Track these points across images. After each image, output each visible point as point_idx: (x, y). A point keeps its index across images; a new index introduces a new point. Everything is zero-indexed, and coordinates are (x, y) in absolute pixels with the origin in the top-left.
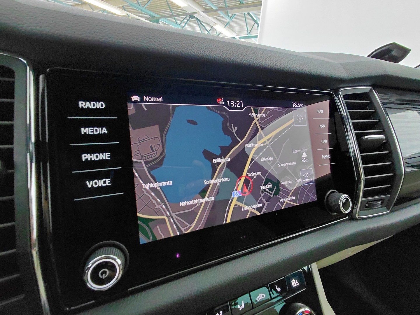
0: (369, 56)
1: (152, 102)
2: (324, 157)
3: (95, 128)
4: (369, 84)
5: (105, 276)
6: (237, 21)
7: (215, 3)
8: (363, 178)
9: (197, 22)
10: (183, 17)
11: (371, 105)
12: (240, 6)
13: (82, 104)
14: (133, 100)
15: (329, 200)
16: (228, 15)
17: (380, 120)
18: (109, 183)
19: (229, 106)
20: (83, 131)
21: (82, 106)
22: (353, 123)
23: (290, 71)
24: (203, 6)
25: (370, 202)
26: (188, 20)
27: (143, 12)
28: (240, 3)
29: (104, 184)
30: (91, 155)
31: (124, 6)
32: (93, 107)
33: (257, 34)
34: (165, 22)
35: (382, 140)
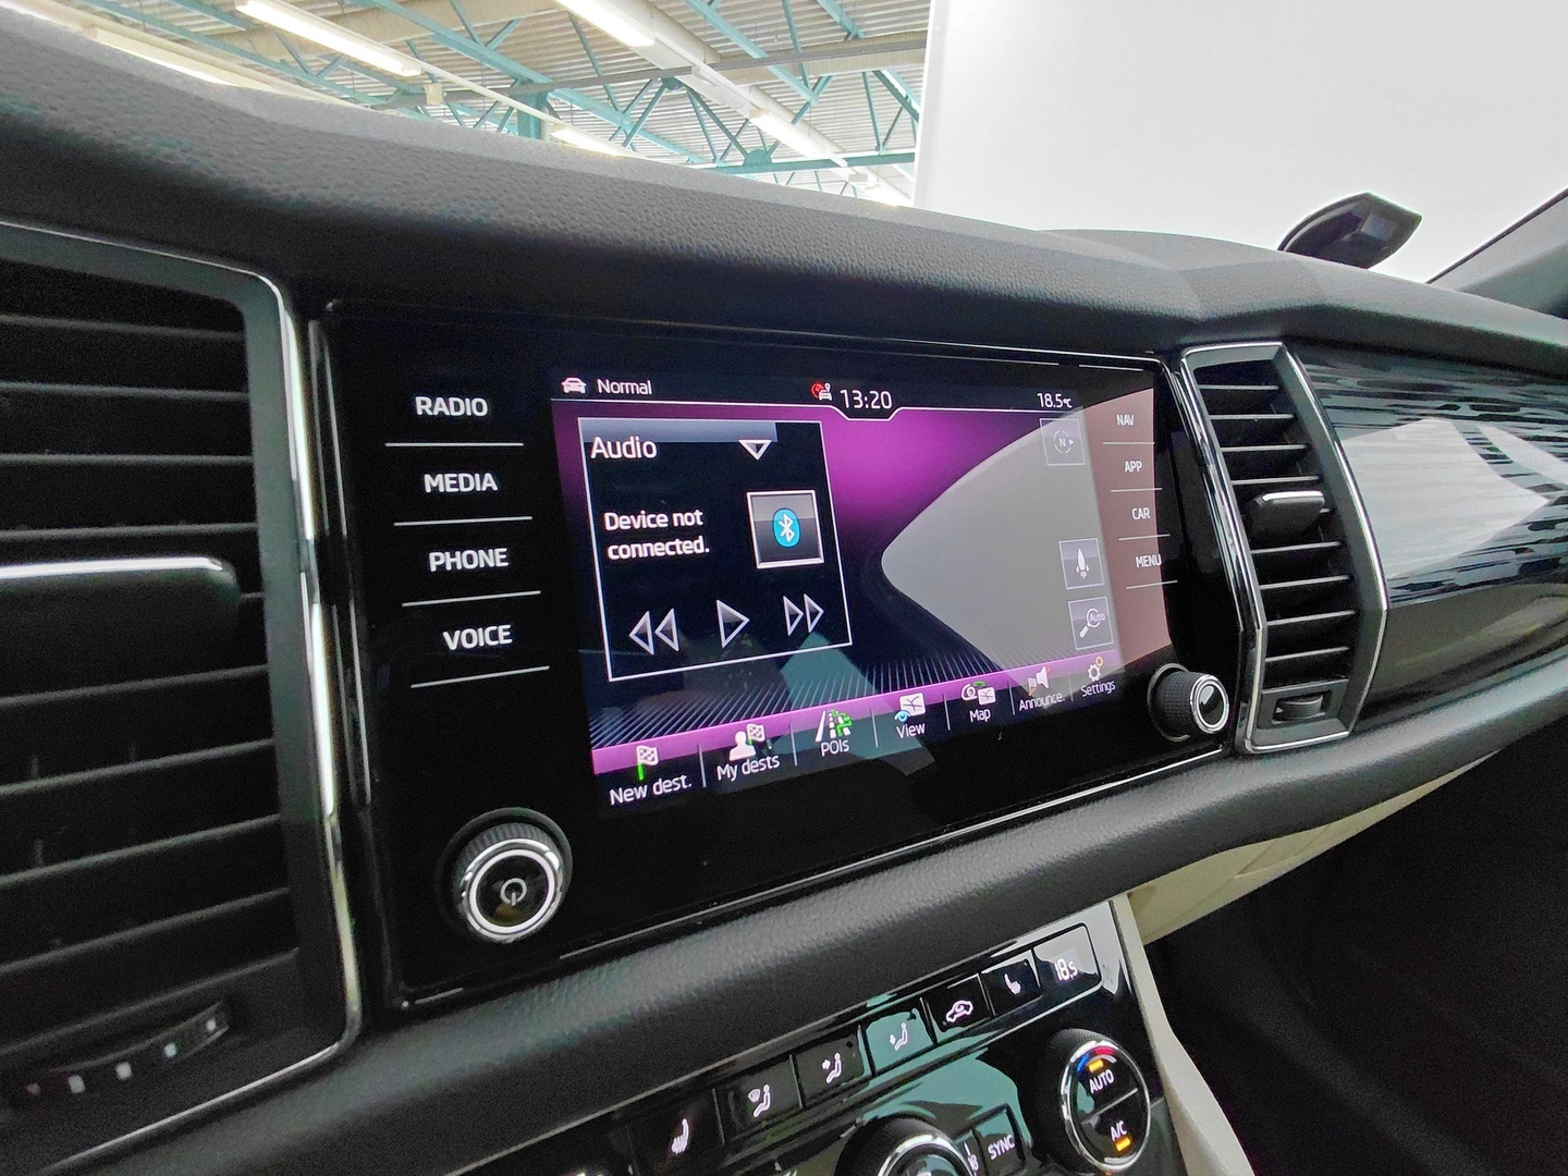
0: (1281, 248)
1: (620, 396)
2: (1141, 561)
3: (461, 476)
4: (1274, 333)
5: (518, 897)
6: (836, 101)
7: (756, 36)
8: (1262, 625)
9: (692, 103)
10: (642, 84)
11: (1281, 398)
12: (846, 46)
13: (424, 405)
14: (566, 391)
15: (1161, 692)
16: (805, 80)
17: (1309, 447)
18: (506, 638)
19: (848, 406)
20: (430, 482)
21: (424, 411)
22: (1226, 455)
23: (1029, 298)
24: (713, 46)
25: (1287, 699)
26: (658, 94)
27: (487, 65)
28: (848, 36)
29: (492, 640)
30: (453, 556)
31: (414, 42)
32: (454, 414)
33: (914, 147)
34: (571, 101)
35: (1315, 506)
